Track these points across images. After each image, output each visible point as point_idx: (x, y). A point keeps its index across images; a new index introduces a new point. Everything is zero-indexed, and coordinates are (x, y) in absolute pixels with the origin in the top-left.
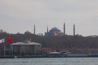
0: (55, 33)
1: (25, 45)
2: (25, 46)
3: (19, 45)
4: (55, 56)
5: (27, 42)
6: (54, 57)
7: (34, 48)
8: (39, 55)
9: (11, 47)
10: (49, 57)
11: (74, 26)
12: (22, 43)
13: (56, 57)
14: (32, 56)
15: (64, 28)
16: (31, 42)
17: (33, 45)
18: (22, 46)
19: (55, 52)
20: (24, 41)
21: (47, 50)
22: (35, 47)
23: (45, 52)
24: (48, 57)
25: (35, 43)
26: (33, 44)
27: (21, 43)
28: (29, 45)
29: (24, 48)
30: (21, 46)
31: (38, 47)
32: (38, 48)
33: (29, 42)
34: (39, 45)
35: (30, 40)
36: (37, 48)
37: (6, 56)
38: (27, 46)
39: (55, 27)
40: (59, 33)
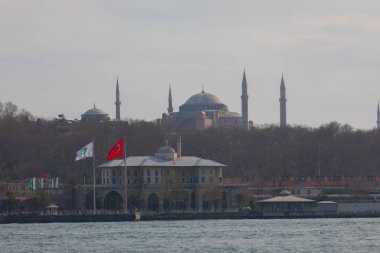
0: (204, 117)
1: (162, 167)
2: (160, 173)
3: (138, 170)
4: (289, 211)
5: (168, 155)
6: (287, 216)
7: (197, 180)
8: (216, 207)
9: (106, 177)
10: (265, 214)
11: (283, 88)
12: (149, 162)
14: (189, 211)
15: (245, 98)
16: (185, 153)
17: (194, 169)
18: (149, 174)
19: (287, 195)
21: (246, 187)
22: (200, 176)
23: (240, 198)
24: (261, 217)
25: (199, 161)
26: (192, 165)
27: (144, 161)
28: (178, 169)
29: (157, 180)
30: (145, 173)
32: (211, 179)
33: (176, 155)
34: (216, 168)
35: (180, 145)
36: (207, 180)
37: (99, 212)
38: (168, 172)
39: (203, 92)
40: (219, 115)
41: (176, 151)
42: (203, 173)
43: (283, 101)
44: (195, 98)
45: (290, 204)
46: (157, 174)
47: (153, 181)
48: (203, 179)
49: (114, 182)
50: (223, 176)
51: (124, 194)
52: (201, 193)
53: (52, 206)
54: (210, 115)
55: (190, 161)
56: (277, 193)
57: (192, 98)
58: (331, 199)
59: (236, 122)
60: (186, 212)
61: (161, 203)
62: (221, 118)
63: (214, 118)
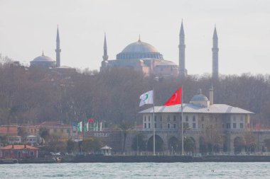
0: (142, 65)
1: (198, 114)
2: (197, 119)
5: (202, 103)
7: (228, 126)
9: (147, 122)
11: (215, 38)
15: (182, 47)
16: (216, 102)
17: (225, 116)
18: (187, 119)
22: (232, 122)
25: (230, 109)
26: (225, 112)
27: (183, 108)
28: (211, 115)
29: (194, 125)
30: (183, 119)
31: (244, 122)
32: (241, 125)
33: (209, 103)
34: (246, 115)
36: (238, 127)
38: (203, 118)
39: (139, 41)
40: (156, 63)
41: (209, 99)
42: (235, 119)
43: (215, 50)
44: (132, 46)
46: (194, 119)
48: (235, 125)
51: (164, 137)
52: (233, 137)
53: (107, 147)
54: (147, 64)
55: (222, 108)
57: (129, 47)
59: (172, 69)
60: (218, 154)
61: (198, 146)
62: (157, 66)
63: (152, 66)
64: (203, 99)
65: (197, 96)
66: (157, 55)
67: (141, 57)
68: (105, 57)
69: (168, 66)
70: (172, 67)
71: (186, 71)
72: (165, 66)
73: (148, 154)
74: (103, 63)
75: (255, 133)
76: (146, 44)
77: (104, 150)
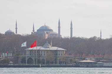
0: (46, 33)
1: (46, 50)
4: (88, 65)
5: (48, 46)
9: (27, 53)
10: (80, 66)
11: (71, 24)
12: (42, 48)
13: (90, 66)
16: (53, 46)
17: (56, 51)
18: (42, 52)
19: (87, 60)
20: (44, 45)
22: (58, 53)
23: (71, 61)
25: (58, 48)
26: (56, 49)
27: (40, 48)
28: (51, 51)
29: (44, 54)
31: (62, 53)
32: (62, 54)
33: (50, 46)
34: (63, 51)
35: (51, 43)
37: (28, 65)
38: (48, 52)
39: (45, 25)
40: (50, 33)
41: (50, 45)
42: (59, 52)
43: (71, 28)
45: (88, 63)
46: (44, 52)
47: (43, 55)
48: (59, 54)
49: (30, 55)
50: (65, 53)
51: (33, 58)
52: (58, 59)
53: (11, 62)
54: (47, 33)
55: (55, 48)
56: (84, 59)
57: (41, 27)
58: (101, 61)
59: (56, 35)
61: (45, 62)
62: (51, 34)
63: (49, 34)
64: (48, 45)
65: (46, 44)
66: (51, 30)
67: (45, 31)
68: (34, 31)
69: (55, 34)
70: (56, 34)
71: (61, 36)
72: (53, 34)
73: (24, 64)
74: (32, 33)
75: (67, 57)
76: (47, 26)
77: (10, 63)
